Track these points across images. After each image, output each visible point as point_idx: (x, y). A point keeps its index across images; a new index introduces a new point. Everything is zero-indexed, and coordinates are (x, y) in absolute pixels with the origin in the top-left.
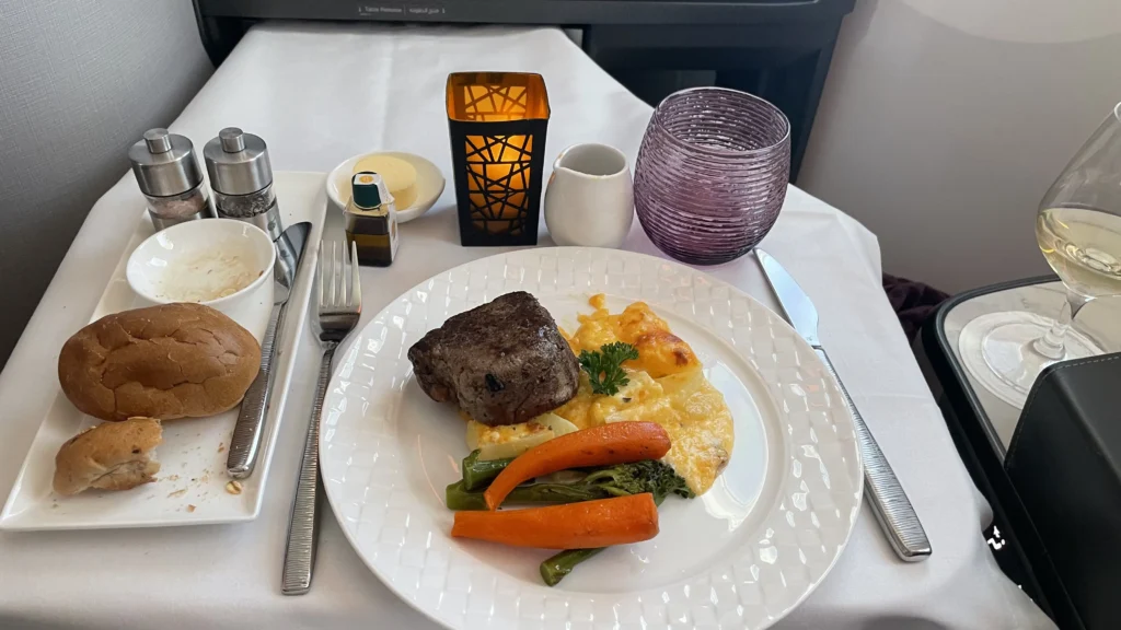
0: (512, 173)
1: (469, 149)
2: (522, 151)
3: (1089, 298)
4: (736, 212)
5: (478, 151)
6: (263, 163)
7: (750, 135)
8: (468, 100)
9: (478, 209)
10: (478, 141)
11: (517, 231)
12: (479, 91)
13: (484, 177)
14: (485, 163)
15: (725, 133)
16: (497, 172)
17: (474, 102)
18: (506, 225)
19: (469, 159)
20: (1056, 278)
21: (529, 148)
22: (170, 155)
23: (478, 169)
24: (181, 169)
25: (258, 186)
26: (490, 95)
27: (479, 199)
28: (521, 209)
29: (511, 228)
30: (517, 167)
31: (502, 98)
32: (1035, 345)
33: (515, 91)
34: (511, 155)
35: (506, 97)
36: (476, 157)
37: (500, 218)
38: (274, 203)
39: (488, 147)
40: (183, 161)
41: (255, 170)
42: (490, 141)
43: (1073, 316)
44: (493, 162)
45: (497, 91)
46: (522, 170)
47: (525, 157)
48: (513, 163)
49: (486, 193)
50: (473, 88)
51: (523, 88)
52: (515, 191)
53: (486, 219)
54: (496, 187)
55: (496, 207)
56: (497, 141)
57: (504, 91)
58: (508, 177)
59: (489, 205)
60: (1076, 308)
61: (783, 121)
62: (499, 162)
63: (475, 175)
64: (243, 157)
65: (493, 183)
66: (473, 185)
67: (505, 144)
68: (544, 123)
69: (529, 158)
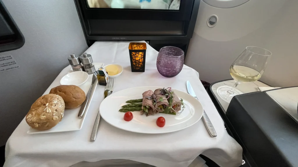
0: (140, 59)
1: (132, 55)
2: (142, 55)
3: (239, 83)
4: (175, 68)
5: (134, 55)
6: (91, 59)
7: (177, 54)
8: (133, 47)
9: (134, 65)
10: (134, 53)
11: (141, 70)
12: (135, 46)
13: (135, 60)
14: (135, 57)
15: (173, 55)
16: (137, 59)
17: (134, 48)
18: (139, 68)
19: (132, 56)
20: (233, 79)
21: (143, 55)
22: (75, 58)
23: (134, 58)
24: (77, 60)
25: (90, 63)
26: (137, 46)
27: (134, 64)
28: (142, 65)
29: (140, 69)
30: (141, 58)
31: (139, 47)
32: (229, 91)
33: (141, 46)
34: (140, 56)
35: (140, 47)
36: (134, 56)
37: (138, 67)
38: (94, 66)
39: (136, 54)
40: (77, 59)
41: (89, 60)
42: (136, 53)
43: (236, 86)
44: (136, 57)
45: (138, 46)
46: (142, 58)
47: (142, 56)
48: (140, 57)
49: (136, 63)
50: (134, 45)
51: (142, 45)
52: (141, 62)
53: (136, 67)
54: (137, 62)
55: (137, 65)
56: (137, 53)
57: (139, 46)
58: (139, 60)
59: (136, 65)
60: (236, 85)
61: (183, 52)
62: (138, 57)
63: (134, 59)
64: (87, 58)
65: (137, 61)
66: (133, 61)
67: (139, 54)
68: (146, 50)
69: (143, 56)
